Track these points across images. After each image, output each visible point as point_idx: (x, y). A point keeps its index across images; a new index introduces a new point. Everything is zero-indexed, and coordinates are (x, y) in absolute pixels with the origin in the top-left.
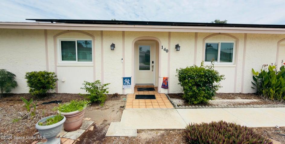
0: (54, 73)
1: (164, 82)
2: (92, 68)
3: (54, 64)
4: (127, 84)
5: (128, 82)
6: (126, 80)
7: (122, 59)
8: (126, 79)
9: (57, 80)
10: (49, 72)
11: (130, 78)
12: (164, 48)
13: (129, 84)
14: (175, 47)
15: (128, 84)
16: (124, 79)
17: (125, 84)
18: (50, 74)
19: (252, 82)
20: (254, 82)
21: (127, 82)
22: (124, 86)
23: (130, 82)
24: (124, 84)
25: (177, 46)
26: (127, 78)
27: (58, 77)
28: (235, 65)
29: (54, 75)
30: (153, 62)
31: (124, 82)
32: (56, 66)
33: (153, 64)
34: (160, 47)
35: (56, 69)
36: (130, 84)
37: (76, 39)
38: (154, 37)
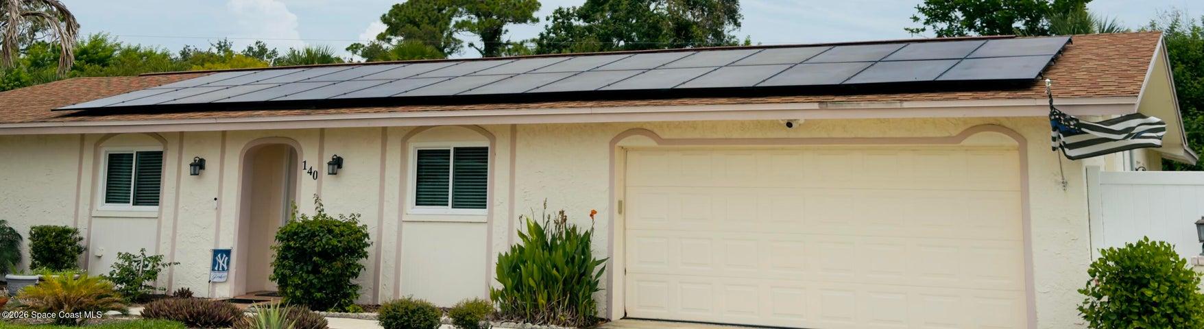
0: (76, 231)
3: (87, 213)
4: (221, 269)
5: (223, 263)
6: (219, 258)
7: (216, 199)
8: (219, 255)
9: (86, 249)
11: (228, 252)
12: (308, 168)
13: (226, 268)
14: (331, 163)
15: (223, 267)
16: (216, 252)
17: (216, 268)
21: (221, 262)
22: (213, 273)
23: (228, 263)
24: (213, 270)
25: (337, 163)
26: (222, 252)
28: (485, 219)
29: (76, 236)
31: (215, 262)
32: (91, 217)
34: (301, 167)
35: (90, 223)
36: (228, 269)
37: (135, 149)
38: (288, 138)
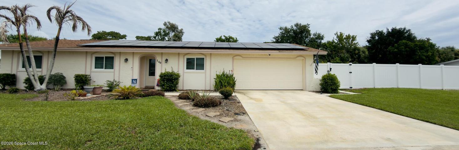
0: (89, 75)
1: (158, 82)
3: (90, 71)
6: (134, 81)
7: (131, 68)
9: (91, 80)
10: (87, 74)
11: (136, 80)
12: (158, 61)
14: (165, 60)
15: (135, 83)
16: (133, 80)
18: (87, 75)
23: (136, 82)
24: (132, 84)
25: (167, 60)
26: (134, 80)
27: (91, 78)
28: (204, 72)
29: (89, 77)
31: (132, 82)
32: (91, 72)
34: (156, 61)
35: (91, 73)
37: (104, 56)
38: (152, 55)
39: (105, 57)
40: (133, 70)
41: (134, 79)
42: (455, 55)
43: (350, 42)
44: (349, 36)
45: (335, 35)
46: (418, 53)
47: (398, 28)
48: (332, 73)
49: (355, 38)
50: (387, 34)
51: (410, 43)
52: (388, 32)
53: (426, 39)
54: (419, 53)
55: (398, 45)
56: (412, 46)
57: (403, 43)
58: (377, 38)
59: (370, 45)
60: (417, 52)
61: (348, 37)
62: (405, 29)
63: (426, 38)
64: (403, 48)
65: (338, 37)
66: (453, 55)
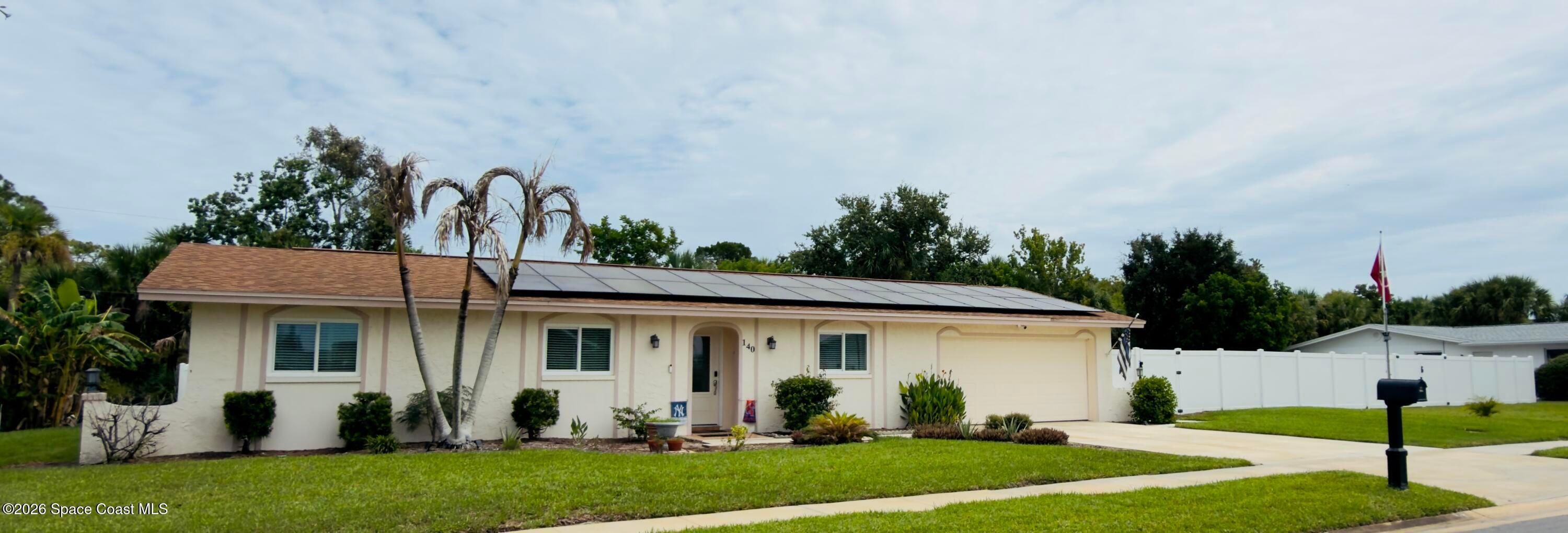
1: (748, 409)
2: (612, 383)
3: (535, 378)
4: (679, 413)
5: (681, 410)
6: (677, 408)
7: (671, 365)
8: (676, 405)
11: (684, 404)
12: (747, 344)
13: (683, 415)
14: (766, 341)
15: (681, 415)
16: (673, 405)
17: (675, 415)
19: (901, 407)
20: (904, 407)
23: (685, 411)
24: (672, 416)
25: (771, 342)
26: (680, 403)
28: (870, 376)
30: (716, 374)
31: (673, 411)
32: (540, 381)
33: (717, 378)
34: (741, 343)
35: (539, 386)
36: (685, 415)
37: (580, 326)
38: (728, 323)
39: (584, 330)
40: (672, 374)
41: (677, 400)
42: (1319, 318)
43: (1064, 266)
44: (1061, 244)
45: (1016, 235)
46: (1255, 313)
47: (1203, 233)
48: (1147, 374)
49: (1079, 251)
50: (1177, 248)
51: (1235, 282)
52: (1179, 243)
53: (1251, 264)
54: (1257, 313)
55: (1206, 286)
56: (1240, 291)
57: (1219, 281)
58: (1147, 259)
59: (1130, 280)
60: (1252, 310)
61: (1058, 249)
62: (1220, 237)
63: (1251, 260)
64: (1218, 298)
65: (1026, 244)
66: (1315, 318)
